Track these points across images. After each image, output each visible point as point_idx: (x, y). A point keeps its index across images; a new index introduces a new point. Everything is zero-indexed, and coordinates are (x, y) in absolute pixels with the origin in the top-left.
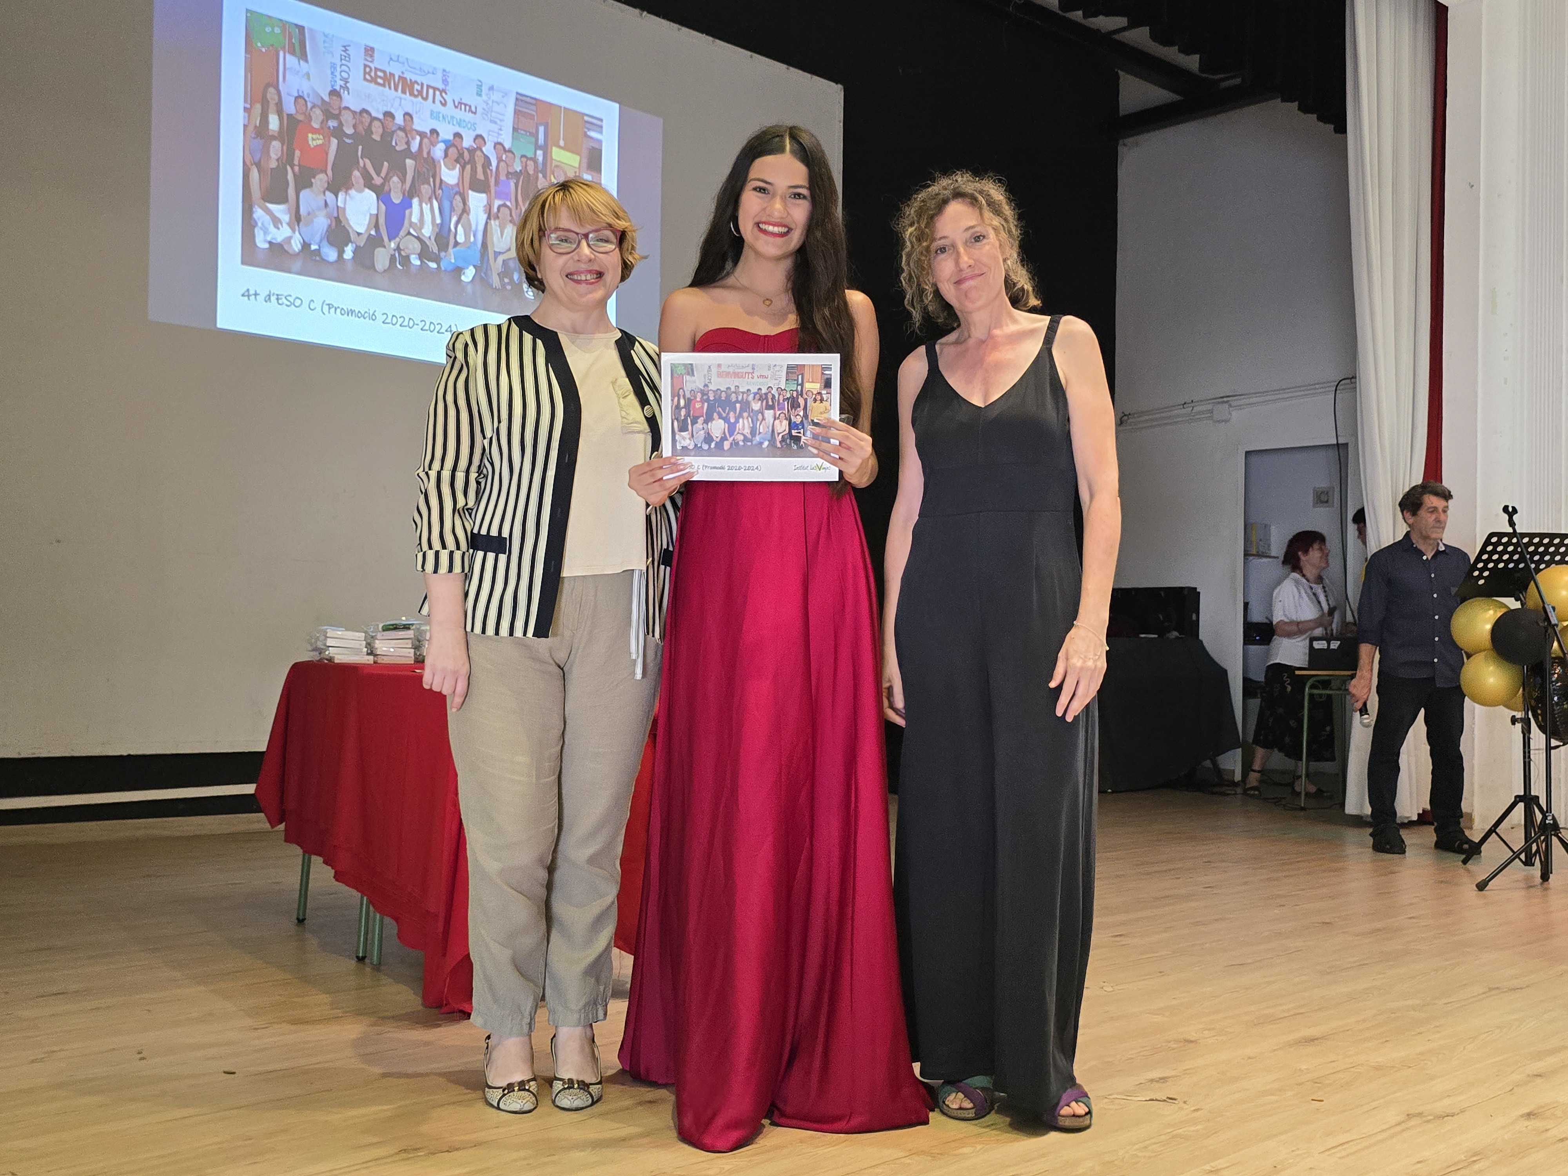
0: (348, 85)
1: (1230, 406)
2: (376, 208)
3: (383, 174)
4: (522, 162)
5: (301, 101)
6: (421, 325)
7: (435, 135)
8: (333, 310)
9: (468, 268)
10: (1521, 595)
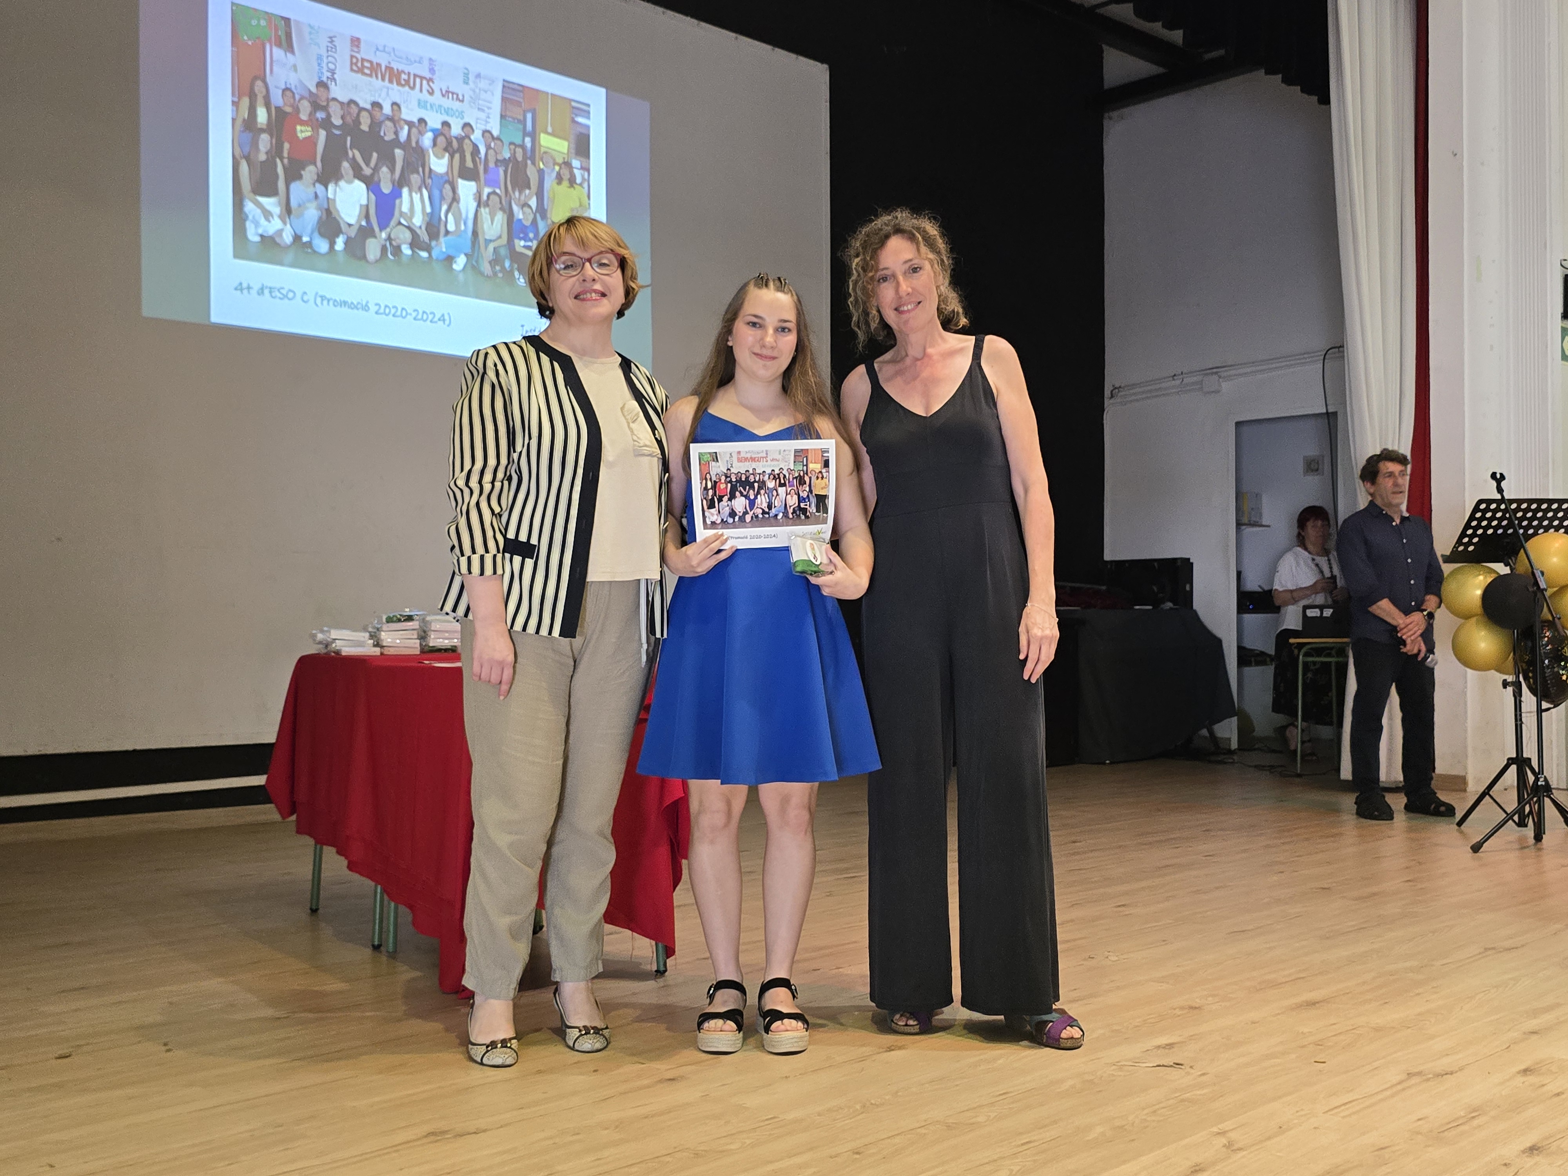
0: (335, 76)
1: (1220, 377)
2: (366, 199)
3: (373, 163)
4: (510, 150)
5: (288, 93)
6: (414, 314)
7: (423, 125)
8: (325, 302)
9: (459, 257)
10: (1510, 561)
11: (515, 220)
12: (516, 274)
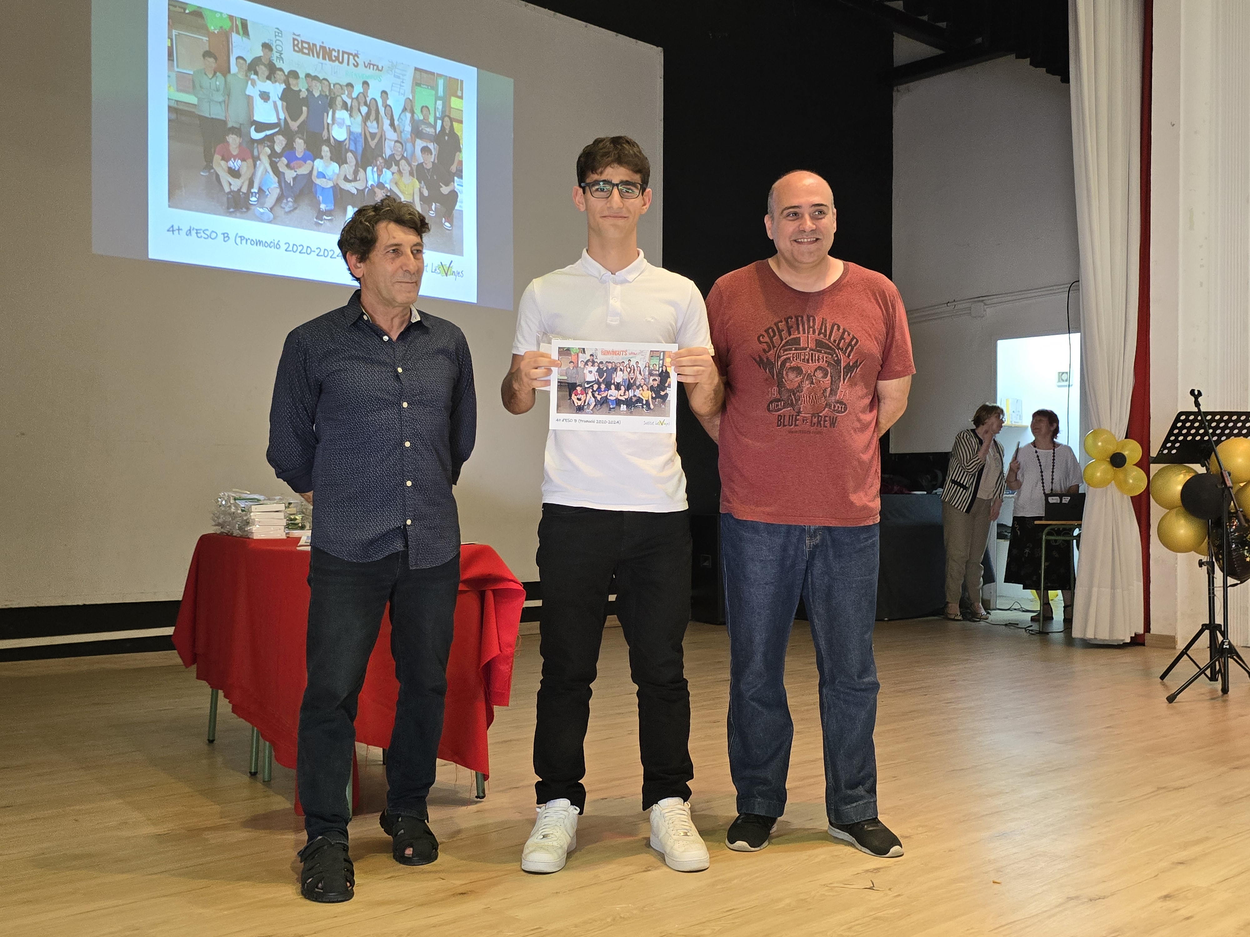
10: (1206, 462)
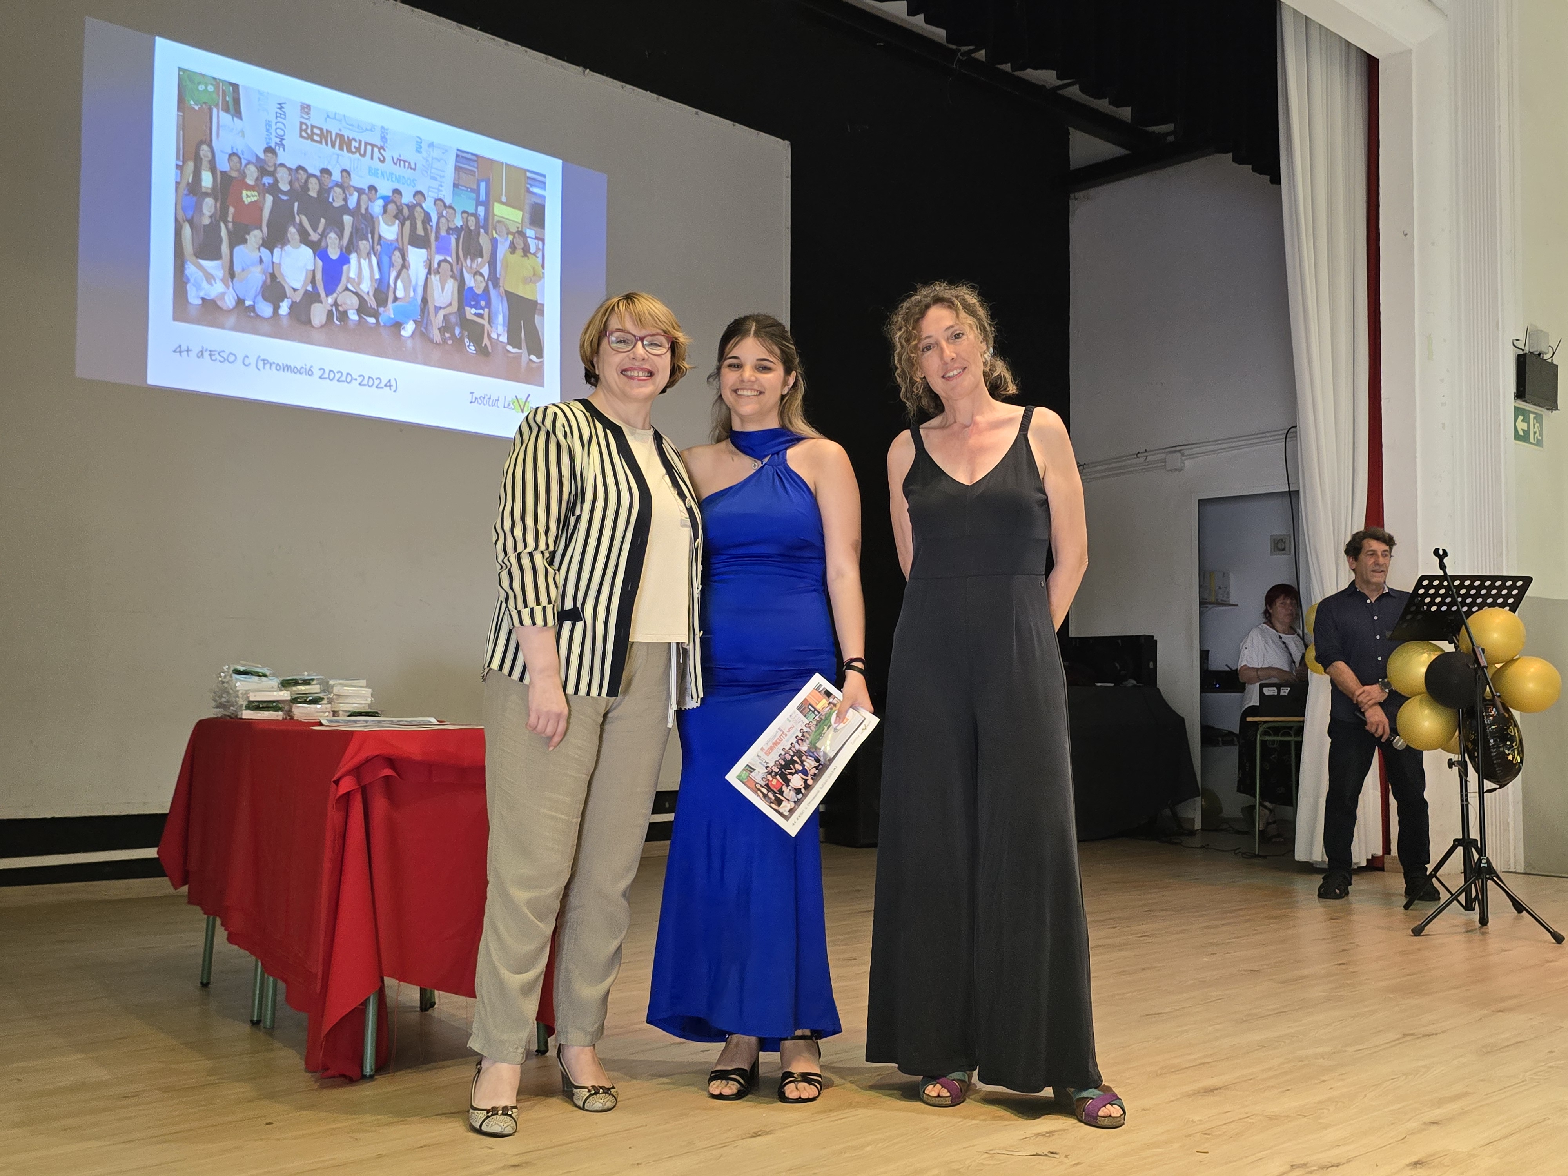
0: (284, 142)
1: (1183, 455)
2: (313, 265)
3: (320, 230)
4: (462, 218)
5: (235, 159)
6: (360, 380)
7: (373, 191)
8: (268, 366)
9: (407, 323)
11: (466, 288)
12: (466, 340)
